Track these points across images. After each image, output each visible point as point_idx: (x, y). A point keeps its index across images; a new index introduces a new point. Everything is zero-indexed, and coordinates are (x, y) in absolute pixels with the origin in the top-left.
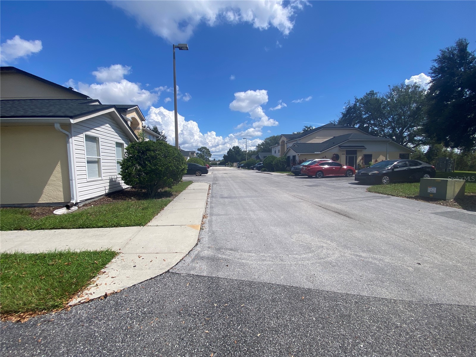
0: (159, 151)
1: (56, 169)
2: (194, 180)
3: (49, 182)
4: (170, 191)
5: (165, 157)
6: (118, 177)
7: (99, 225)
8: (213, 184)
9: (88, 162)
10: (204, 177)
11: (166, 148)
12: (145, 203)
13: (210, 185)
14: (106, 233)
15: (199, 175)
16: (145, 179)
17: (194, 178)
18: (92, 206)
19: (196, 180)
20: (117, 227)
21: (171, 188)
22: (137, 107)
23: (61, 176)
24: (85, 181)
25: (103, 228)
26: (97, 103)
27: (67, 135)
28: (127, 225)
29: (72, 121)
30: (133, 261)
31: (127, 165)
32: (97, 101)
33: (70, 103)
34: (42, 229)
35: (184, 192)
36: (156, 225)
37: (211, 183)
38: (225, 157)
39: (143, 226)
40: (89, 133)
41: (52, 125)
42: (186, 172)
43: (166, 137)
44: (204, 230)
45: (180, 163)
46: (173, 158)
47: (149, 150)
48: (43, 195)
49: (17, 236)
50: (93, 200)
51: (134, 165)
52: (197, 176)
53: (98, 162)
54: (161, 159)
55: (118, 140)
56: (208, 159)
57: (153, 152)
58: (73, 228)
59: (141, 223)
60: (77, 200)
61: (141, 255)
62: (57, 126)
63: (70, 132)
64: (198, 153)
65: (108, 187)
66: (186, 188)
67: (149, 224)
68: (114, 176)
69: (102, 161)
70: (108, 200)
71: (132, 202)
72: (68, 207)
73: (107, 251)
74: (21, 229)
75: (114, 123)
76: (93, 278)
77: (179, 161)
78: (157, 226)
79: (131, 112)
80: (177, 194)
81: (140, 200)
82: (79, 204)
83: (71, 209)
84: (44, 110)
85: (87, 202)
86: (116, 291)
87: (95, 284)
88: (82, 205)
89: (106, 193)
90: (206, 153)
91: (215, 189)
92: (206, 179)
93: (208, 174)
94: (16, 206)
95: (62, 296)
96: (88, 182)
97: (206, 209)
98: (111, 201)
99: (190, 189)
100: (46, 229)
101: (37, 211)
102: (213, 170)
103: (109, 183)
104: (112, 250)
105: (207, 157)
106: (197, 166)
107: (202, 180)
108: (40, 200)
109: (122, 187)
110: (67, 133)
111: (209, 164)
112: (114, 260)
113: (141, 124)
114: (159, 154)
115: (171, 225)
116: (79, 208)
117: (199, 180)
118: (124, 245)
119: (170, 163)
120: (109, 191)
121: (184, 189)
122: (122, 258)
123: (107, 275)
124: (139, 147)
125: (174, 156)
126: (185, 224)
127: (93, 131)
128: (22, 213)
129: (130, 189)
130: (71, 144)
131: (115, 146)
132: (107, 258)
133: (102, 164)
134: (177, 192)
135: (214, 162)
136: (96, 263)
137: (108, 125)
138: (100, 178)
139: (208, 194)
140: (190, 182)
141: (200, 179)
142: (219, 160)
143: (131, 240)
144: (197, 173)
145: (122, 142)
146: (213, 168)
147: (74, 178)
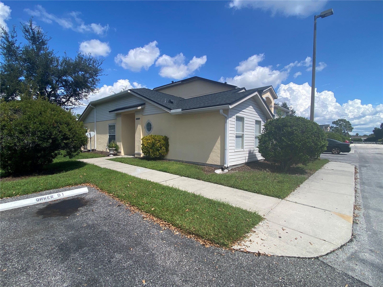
0: (296, 126)
1: (217, 141)
2: (330, 158)
3: (213, 150)
4: (303, 168)
5: (303, 132)
6: (255, 149)
7: (245, 188)
8: (361, 166)
9: (237, 137)
10: (344, 156)
11: (304, 123)
12: (280, 176)
13: (355, 167)
14: (250, 196)
15: (337, 153)
16: (280, 153)
17: (330, 157)
18: (237, 171)
19: (333, 159)
20: (258, 193)
21: (306, 165)
22: (271, 87)
23: (220, 146)
24: (233, 151)
25: (248, 191)
26: (244, 90)
27: (226, 117)
28: (267, 194)
29: (231, 107)
30: (278, 231)
31: (264, 140)
32: (244, 88)
33: (227, 94)
34: (210, 182)
35: (320, 171)
36: (295, 201)
37: (357, 165)
38: (376, 131)
39: (282, 199)
40: (238, 114)
41: (218, 111)
42: (325, 149)
43: (295, 112)
44: (359, 225)
45: (319, 139)
46: (312, 133)
47: (286, 126)
48: (209, 159)
49: (198, 184)
50: (237, 166)
51: (271, 140)
52: (333, 154)
53: (242, 137)
54: (298, 135)
55: (257, 119)
56: (348, 133)
57: (290, 128)
58: (227, 186)
59: (280, 196)
60: (228, 165)
61: (284, 228)
62: (221, 111)
63: (228, 115)
64: (333, 127)
65: (247, 158)
66: (321, 167)
67: (287, 198)
68: (252, 149)
69: (245, 136)
70: (247, 168)
71: (267, 173)
72: (223, 169)
73: (255, 213)
74: (199, 179)
75: (255, 104)
76: (247, 233)
77: (318, 137)
78: (296, 203)
79: (266, 92)
80: (312, 173)
81: (274, 172)
82: (229, 168)
83: (224, 171)
84: (213, 101)
85: (234, 167)
86: (267, 254)
87: (249, 239)
88: (230, 169)
89: (246, 162)
90: (345, 127)
91: (366, 173)
92: (348, 159)
93: (350, 152)
94: (196, 163)
95: (228, 238)
96: (235, 152)
97: (355, 197)
98: (249, 170)
99: (328, 168)
100: (212, 182)
101: (206, 169)
102: (356, 147)
103: (248, 154)
104: (259, 214)
105: (346, 132)
106: (336, 142)
107: (342, 160)
108: (208, 161)
109: (257, 159)
110: (226, 116)
111: (349, 140)
112: (260, 223)
113: (273, 102)
114: (296, 130)
115: (312, 206)
116: (229, 171)
117: (337, 159)
118: (267, 212)
119: (307, 138)
120: (248, 160)
121: (320, 168)
122: (267, 224)
123: (257, 236)
124: (276, 123)
125: (312, 131)
126: (329, 210)
127: (241, 112)
128: (199, 168)
129: (263, 161)
130: (227, 124)
131: (254, 123)
132: (255, 220)
133: (245, 139)
134: (312, 170)
135: (356, 138)
136: (248, 221)
137: (251, 107)
138: (243, 150)
139: (356, 179)
140: (326, 161)
141: (339, 158)
142: (365, 136)
143: (272, 210)
144: (334, 151)
145: (260, 119)
146: (356, 145)
147: (227, 149)
